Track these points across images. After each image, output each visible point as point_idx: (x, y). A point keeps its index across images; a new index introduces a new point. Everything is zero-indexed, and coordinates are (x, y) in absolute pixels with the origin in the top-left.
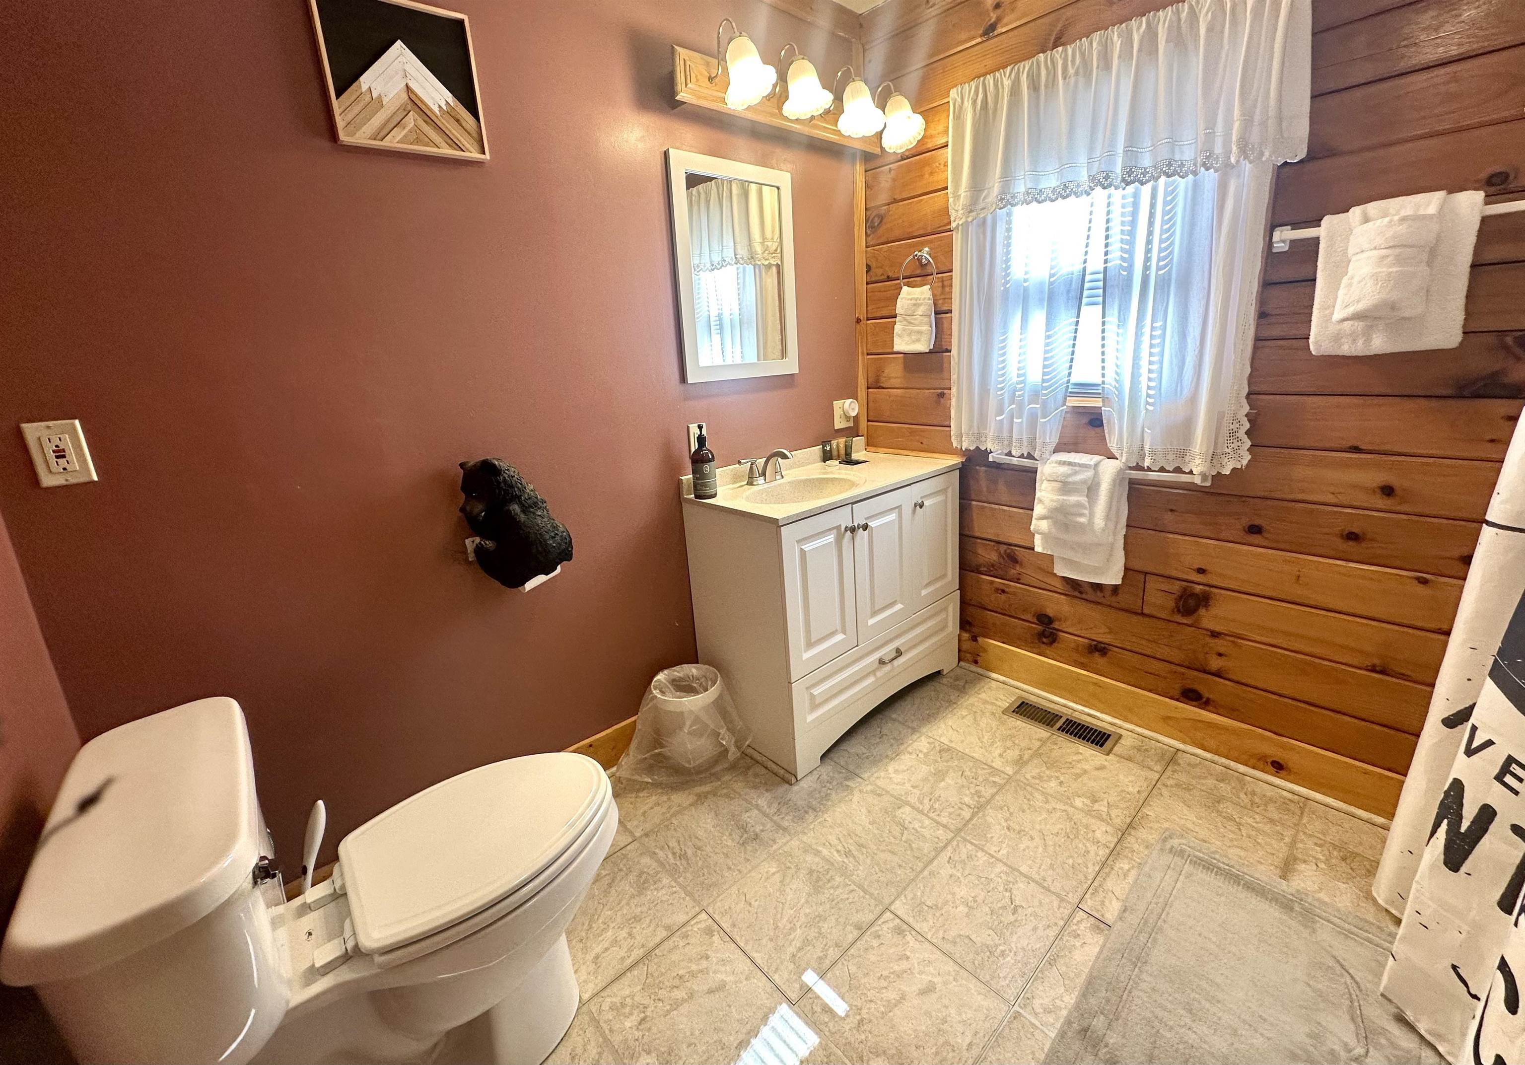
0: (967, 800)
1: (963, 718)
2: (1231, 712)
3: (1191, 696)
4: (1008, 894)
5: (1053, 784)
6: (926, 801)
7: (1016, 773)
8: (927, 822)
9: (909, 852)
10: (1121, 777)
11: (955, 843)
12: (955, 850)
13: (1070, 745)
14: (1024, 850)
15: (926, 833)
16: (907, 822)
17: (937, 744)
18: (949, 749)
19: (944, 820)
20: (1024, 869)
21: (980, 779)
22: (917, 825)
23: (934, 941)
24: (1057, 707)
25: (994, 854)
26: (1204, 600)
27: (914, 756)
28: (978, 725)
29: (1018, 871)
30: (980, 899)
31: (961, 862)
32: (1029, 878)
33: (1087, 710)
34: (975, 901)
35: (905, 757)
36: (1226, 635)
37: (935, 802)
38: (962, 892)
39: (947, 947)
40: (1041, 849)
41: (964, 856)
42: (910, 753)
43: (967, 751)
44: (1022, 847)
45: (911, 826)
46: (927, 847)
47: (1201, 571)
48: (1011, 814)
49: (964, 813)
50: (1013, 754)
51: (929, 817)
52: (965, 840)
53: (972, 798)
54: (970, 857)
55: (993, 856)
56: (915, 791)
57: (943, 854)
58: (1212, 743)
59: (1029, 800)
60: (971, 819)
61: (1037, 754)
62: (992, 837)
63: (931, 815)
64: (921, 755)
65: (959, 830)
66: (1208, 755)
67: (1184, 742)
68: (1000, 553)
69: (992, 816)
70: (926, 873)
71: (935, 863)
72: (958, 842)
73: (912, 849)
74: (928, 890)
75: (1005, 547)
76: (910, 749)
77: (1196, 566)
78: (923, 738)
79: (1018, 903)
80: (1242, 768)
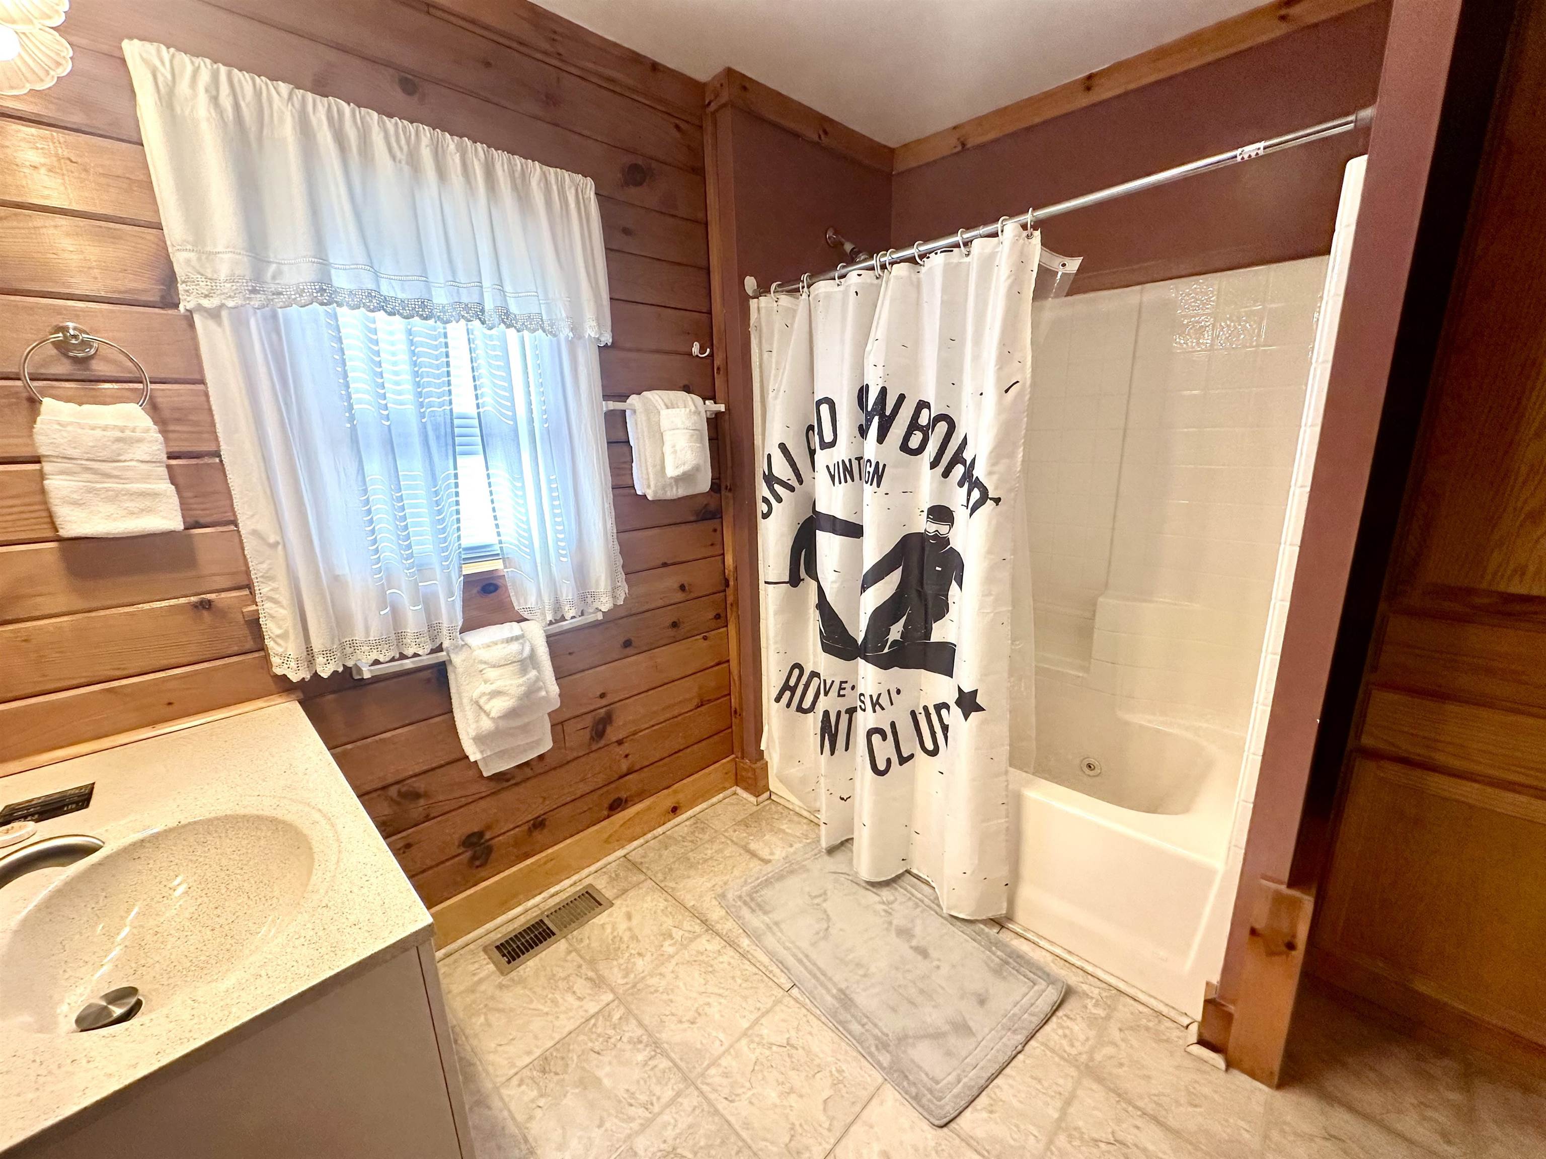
0: (640, 1057)
1: (488, 1024)
2: (642, 795)
3: (617, 806)
4: (774, 1048)
5: (640, 962)
6: (632, 1111)
7: (612, 991)
8: (666, 1117)
9: (713, 1152)
10: (645, 905)
11: (705, 1088)
12: (716, 1091)
13: (587, 927)
14: (722, 1016)
15: (684, 1122)
16: (663, 1146)
17: (526, 1073)
18: (545, 1058)
19: (669, 1094)
20: (745, 1024)
21: (611, 1032)
22: (670, 1133)
23: (832, 1141)
24: (523, 919)
25: (723, 1048)
26: (608, 719)
27: (539, 1113)
28: (512, 1010)
29: (748, 1029)
30: (781, 1078)
31: (732, 1087)
32: (756, 1021)
33: (545, 895)
34: (783, 1083)
35: (535, 1129)
36: (627, 737)
37: (636, 1099)
38: (772, 1095)
39: (839, 1127)
40: (722, 1000)
41: (725, 1081)
42: (531, 1118)
43: (557, 1037)
44: (717, 1017)
45: (670, 1142)
46: (708, 1126)
47: (603, 696)
48: (673, 1015)
49: (661, 1066)
50: (580, 985)
51: (660, 1113)
52: (702, 1075)
53: (638, 1050)
54: (726, 1075)
55: (727, 1051)
56: (608, 1125)
57: (720, 1107)
58: (638, 830)
59: (656, 991)
60: (672, 1061)
61: (592, 963)
62: (702, 1043)
63: (656, 1109)
64: (542, 1102)
65: (685, 1078)
66: (641, 841)
67: (623, 847)
68: (392, 799)
69: (672, 1034)
70: (744, 1134)
71: (732, 1119)
72: (703, 1083)
73: (711, 1146)
74: (769, 1136)
75: (397, 787)
76: (520, 1118)
77: (598, 694)
78: (505, 1092)
79: (785, 1042)
80: (660, 830)
